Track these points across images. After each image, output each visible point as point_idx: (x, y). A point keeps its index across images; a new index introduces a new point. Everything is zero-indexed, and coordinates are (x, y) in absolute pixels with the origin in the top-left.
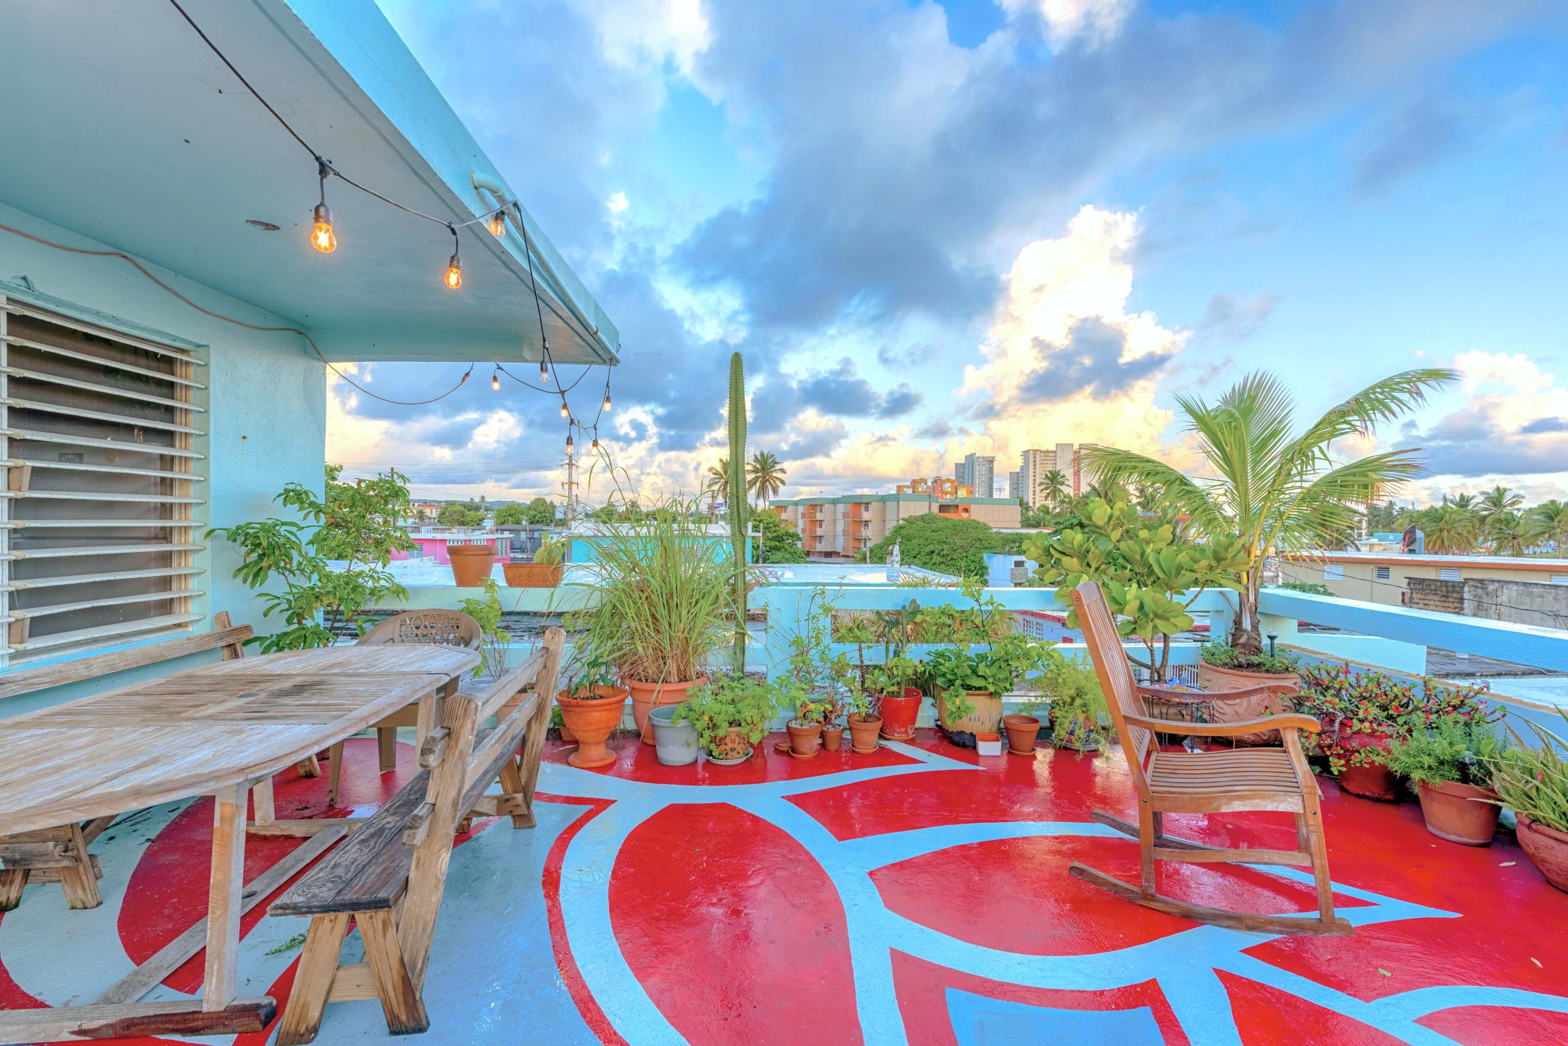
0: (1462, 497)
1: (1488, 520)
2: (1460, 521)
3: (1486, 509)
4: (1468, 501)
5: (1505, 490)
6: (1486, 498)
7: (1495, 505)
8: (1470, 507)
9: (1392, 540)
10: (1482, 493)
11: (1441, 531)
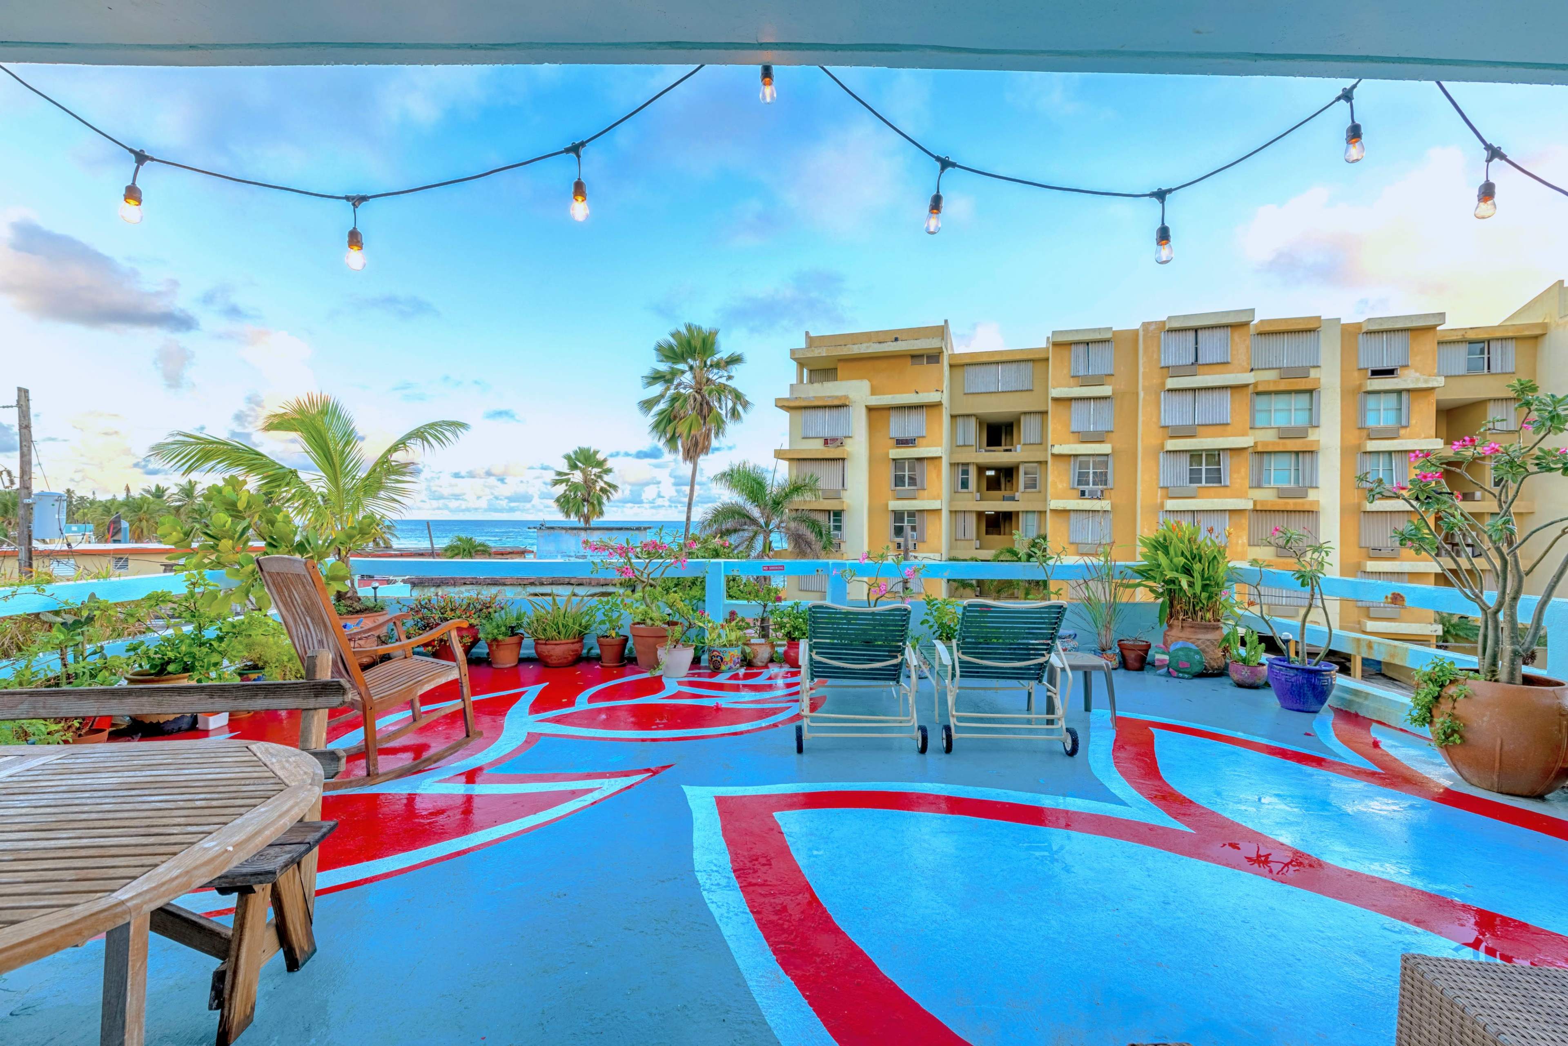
0: (158, 488)
1: (182, 510)
2: (158, 511)
3: (180, 500)
4: (163, 492)
5: (196, 483)
6: (181, 490)
7: (188, 496)
8: (165, 498)
9: (75, 532)
10: (176, 485)
11: (140, 521)
